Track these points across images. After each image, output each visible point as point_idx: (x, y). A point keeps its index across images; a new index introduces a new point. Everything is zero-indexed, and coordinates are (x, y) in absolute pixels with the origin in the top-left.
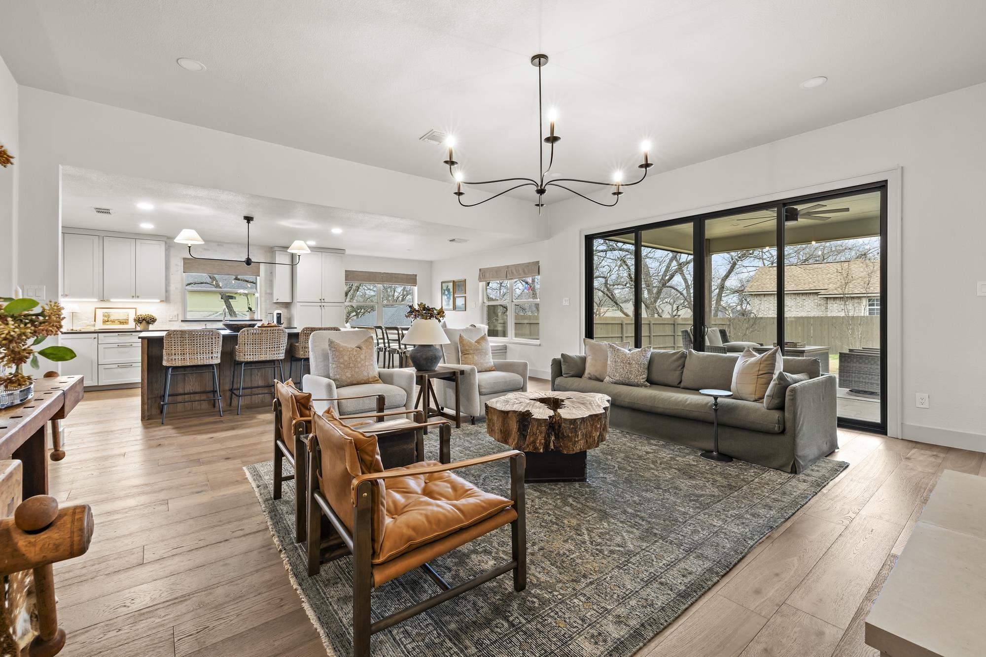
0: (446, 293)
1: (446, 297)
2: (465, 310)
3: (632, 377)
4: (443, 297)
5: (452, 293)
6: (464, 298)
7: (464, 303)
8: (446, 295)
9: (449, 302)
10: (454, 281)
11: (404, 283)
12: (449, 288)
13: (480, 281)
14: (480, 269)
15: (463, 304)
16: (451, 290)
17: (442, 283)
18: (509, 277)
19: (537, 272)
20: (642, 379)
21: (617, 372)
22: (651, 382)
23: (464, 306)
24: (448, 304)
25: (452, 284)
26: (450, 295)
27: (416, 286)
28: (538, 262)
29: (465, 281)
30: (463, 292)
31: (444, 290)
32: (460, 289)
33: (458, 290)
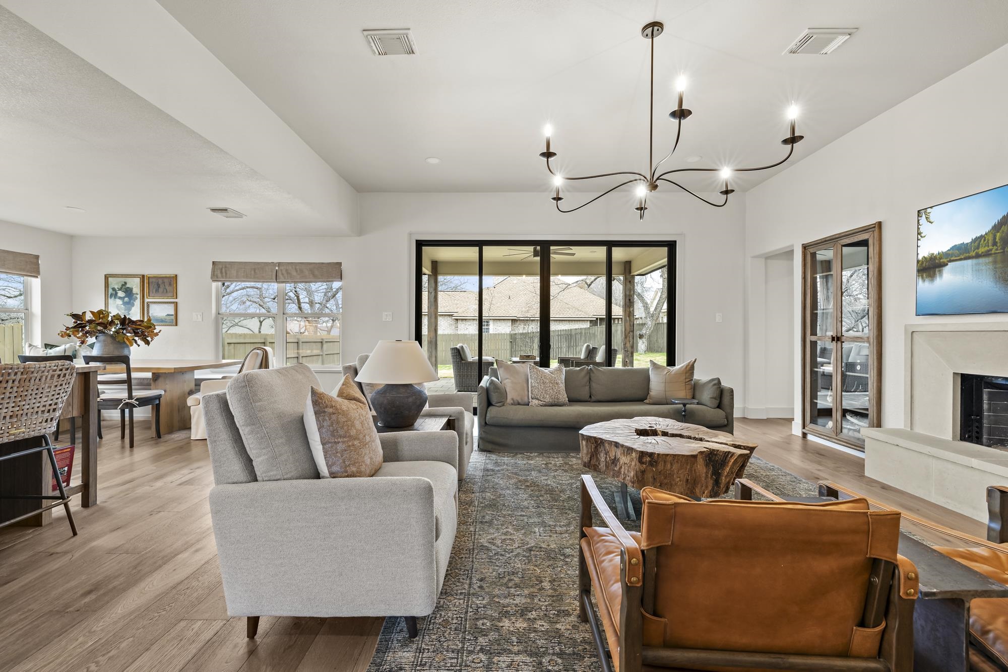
0: (121, 294)
1: (118, 302)
2: (176, 325)
3: (561, 397)
4: (111, 301)
5: (138, 296)
6: (171, 306)
7: (172, 313)
8: (121, 298)
9: (127, 310)
10: (143, 276)
11: (9, 269)
12: (128, 286)
13: (214, 281)
14: (213, 262)
15: (169, 316)
16: (136, 291)
17: (107, 277)
18: (281, 278)
19: (340, 277)
20: (564, 397)
21: (547, 394)
22: (572, 401)
23: (173, 317)
25: (136, 280)
26: (132, 299)
27: (37, 277)
28: (340, 264)
29: (173, 277)
30: (169, 295)
31: (114, 289)
32: (161, 290)
33: (154, 291)
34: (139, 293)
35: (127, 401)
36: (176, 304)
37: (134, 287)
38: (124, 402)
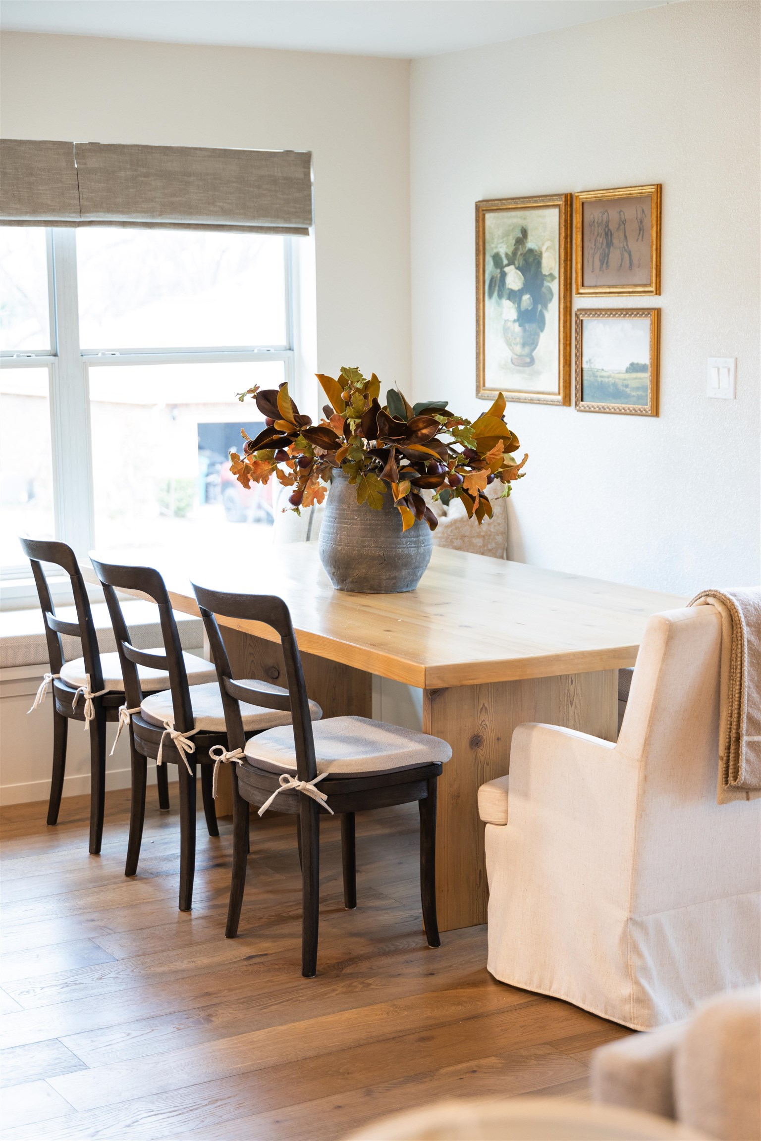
0: (514, 279)
1: (509, 310)
2: (656, 412)
4: (490, 305)
5: (555, 286)
6: (644, 325)
7: (644, 357)
8: (514, 296)
9: (531, 342)
10: (569, 199)
11: (225, 213)
12: (530, 244)
15: (635, 368)
16: (550, 263)
17: (483, 209)
23: (646, 377)
24: (526, 361)
25: (551, 218)
26: (540, 299)
27: (304, 232)
29: (649, 196)
30: (636, 280)
31: (496, 258)
32: (615, 256)
33: (597, 263)
34: (556, 274)
35: (295, 783)
36: (656, 315)
37: (544, 249)
38: (285, 786)
